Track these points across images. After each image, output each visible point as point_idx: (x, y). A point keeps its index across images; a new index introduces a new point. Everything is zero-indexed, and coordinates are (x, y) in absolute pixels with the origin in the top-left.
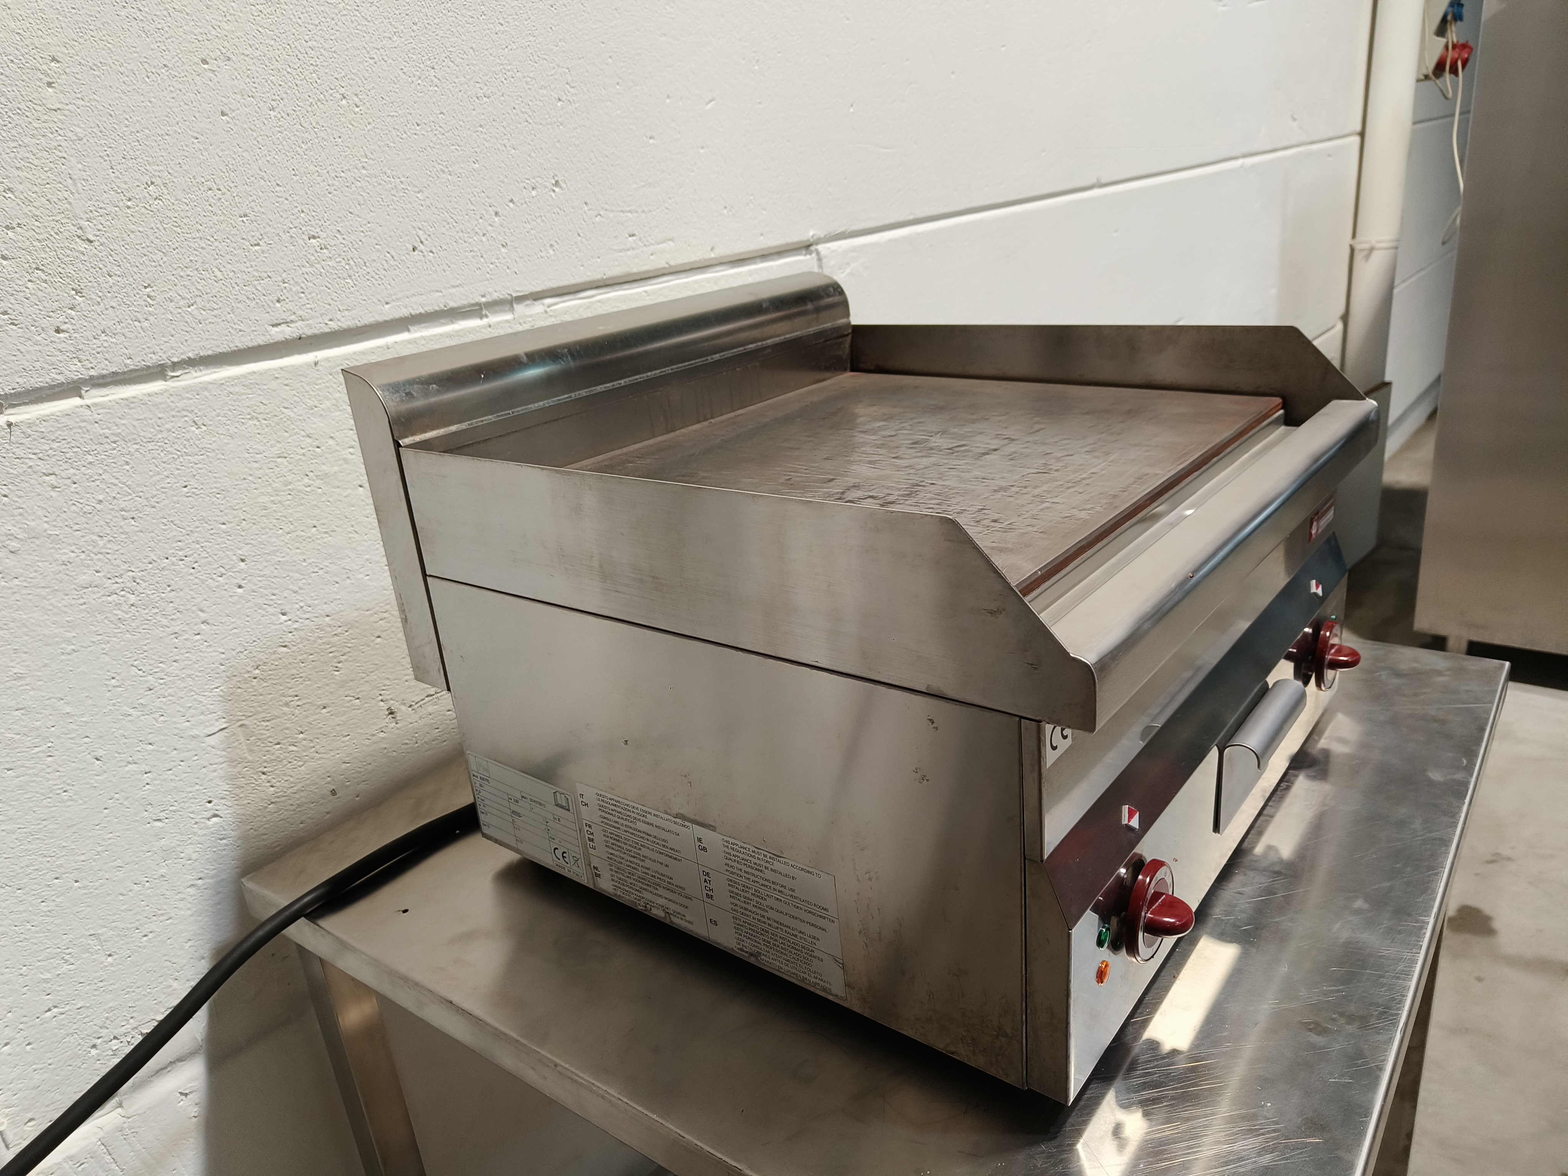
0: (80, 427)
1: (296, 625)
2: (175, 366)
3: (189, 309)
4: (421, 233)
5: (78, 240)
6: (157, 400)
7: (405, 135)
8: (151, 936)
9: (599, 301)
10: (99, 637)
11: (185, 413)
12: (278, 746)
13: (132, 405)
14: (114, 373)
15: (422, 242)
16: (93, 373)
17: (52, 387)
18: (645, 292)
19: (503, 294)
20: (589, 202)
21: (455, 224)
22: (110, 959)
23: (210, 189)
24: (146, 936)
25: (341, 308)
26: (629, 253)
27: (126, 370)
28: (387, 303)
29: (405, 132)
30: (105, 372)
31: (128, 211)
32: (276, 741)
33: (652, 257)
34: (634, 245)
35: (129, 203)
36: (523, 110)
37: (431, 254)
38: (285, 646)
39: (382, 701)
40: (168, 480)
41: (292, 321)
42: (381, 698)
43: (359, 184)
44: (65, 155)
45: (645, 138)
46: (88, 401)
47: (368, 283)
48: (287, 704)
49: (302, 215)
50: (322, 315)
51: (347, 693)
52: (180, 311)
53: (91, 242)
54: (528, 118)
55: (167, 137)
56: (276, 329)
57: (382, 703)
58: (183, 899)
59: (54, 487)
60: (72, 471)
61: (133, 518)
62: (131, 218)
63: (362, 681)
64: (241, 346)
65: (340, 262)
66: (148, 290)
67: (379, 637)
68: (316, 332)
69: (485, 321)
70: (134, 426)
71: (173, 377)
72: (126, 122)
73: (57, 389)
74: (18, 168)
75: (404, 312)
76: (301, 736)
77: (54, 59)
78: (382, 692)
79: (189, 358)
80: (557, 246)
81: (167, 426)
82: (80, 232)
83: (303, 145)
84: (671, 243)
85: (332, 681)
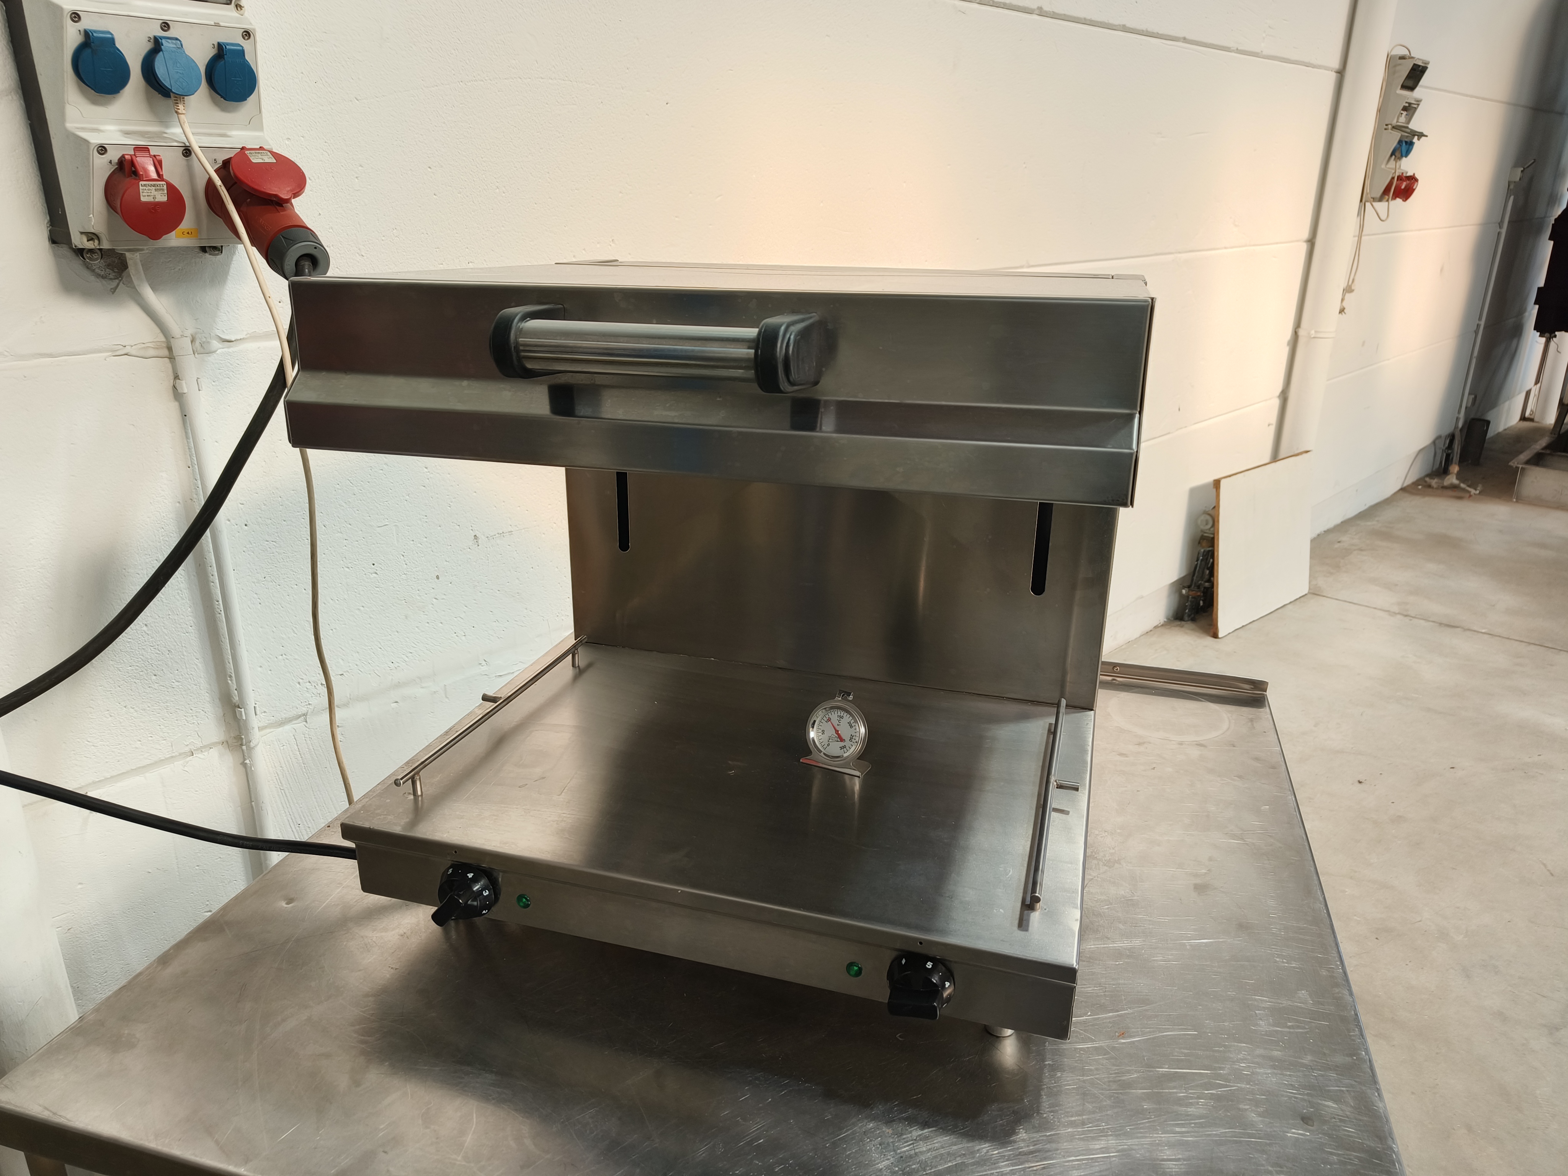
1: (432, 476)
5: (357, 255)
23: (423, 233)
29: (528, 208)
31: (382, 242)
35: (383, 238)
38: (424, 486)
39: (472, 530)
42: (471, 528)
44: (358, 213)
48: (420, 520)
49: (467, 250)
55: (406, 206)
57: (471, 532)
62: (383, 246)
67: (475, 492)
72: (388, 197)
74: (337, 218)
77: (361, 166)
83: (472, 213)
85: (446, 512)
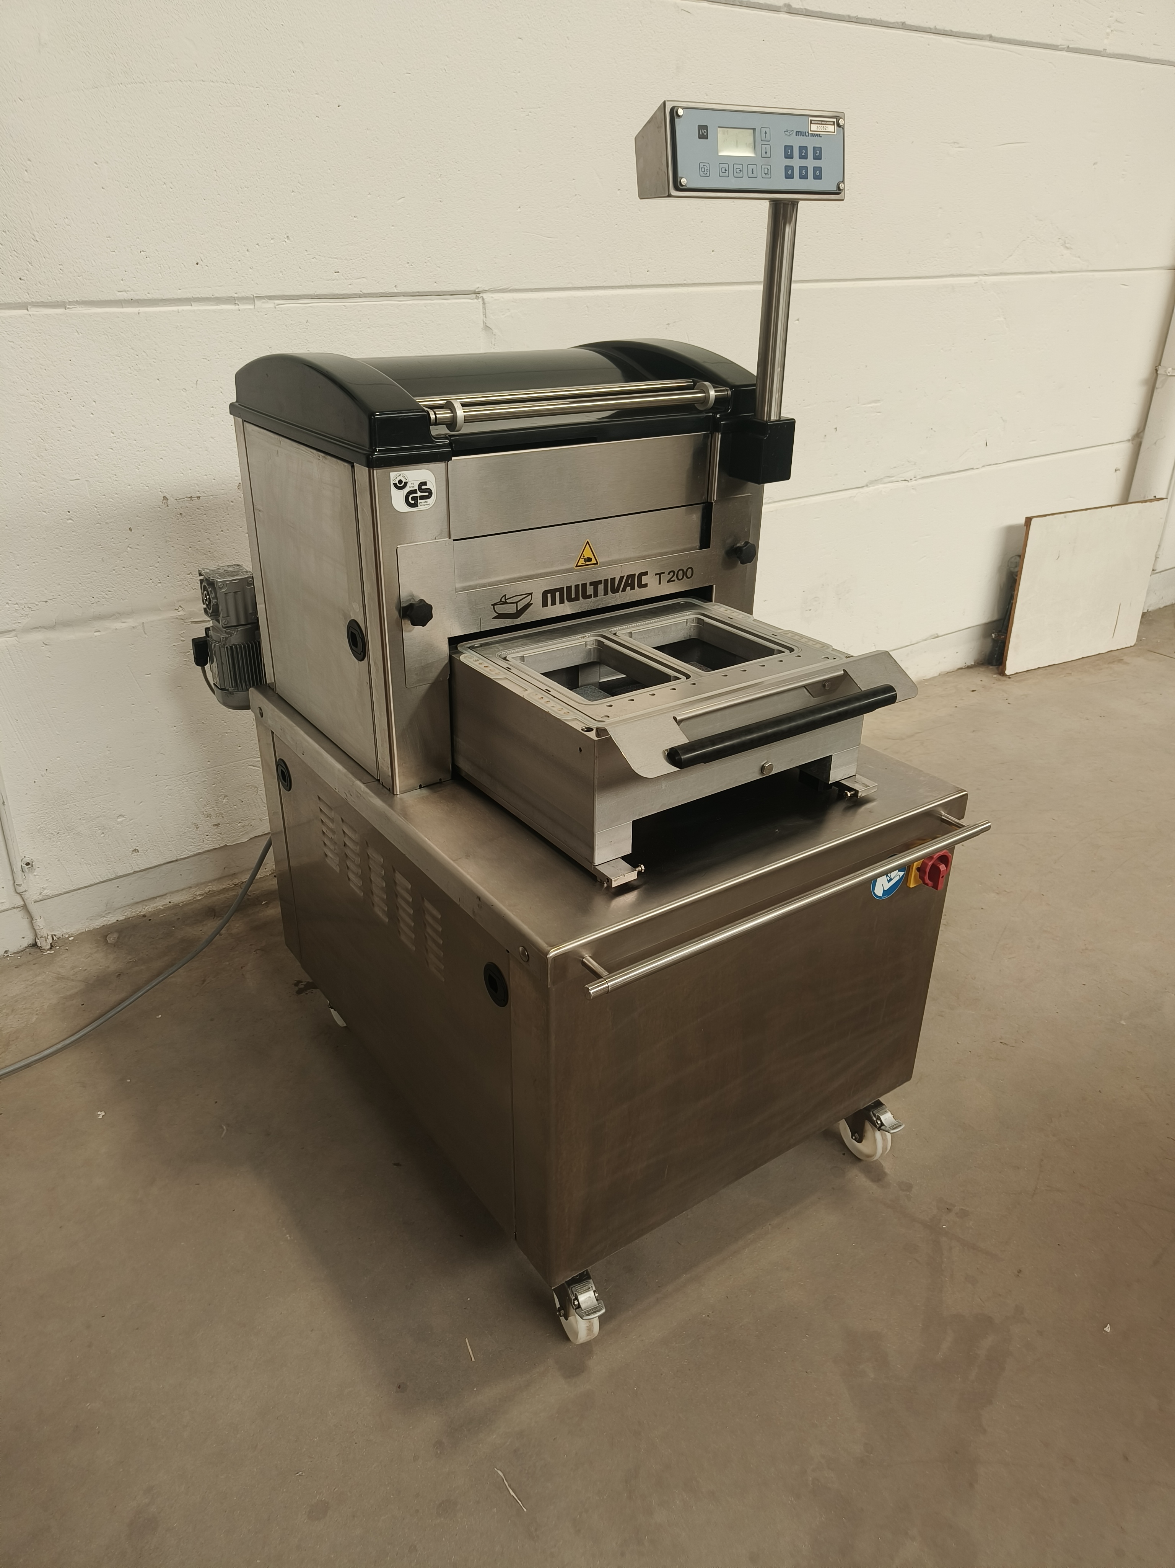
0: (26, 324)
1: (118, 440)
3: (79, 278)
4: (201, 255)
5: (32, 240)
7: (196, 205)
8: (37, 564)
9: (311, 307)
10: (26, 419)
12: (104, 497)
13: (49, 318)
15: (202, 260)
17: (15, 303)
18: (344, 306)
19: (249, 294)
20: (308, 250)
21: (222, 253)
22: (18, 567)
24: (34, 563)
25: (154, 288)
26: (333, 282)
27: (48, 301)
28: (180, 289)
30: (38, 301)
31: (55, 230)
32: (104, 494)
33: (350, 286)
34: (337, 278)
37: (206, 267)
38: (112, 449)
39: (161, 491)
40: (63, 355)
41: (128, 291)
42: (160, 490)
43: (169, 227)
45: (350, 216)
46: (30, 313)
47: (170, 278)
48: (110, 478)
49: (138, 239)
50: (144, 290)
51: (142, 482)
52: (74, 278)
54: (272, 201)
56: (120, 293)
57: (160, 493)
58: (52, 553)
60: (21, 342)
61: (45, 369)
63: (151, 478)
65: (156, 265)
67: (162, 458)
68: (140, 298)
69: (237, 306)
70: (49, 327)
71: (69, 308)
73: (18, 305)
75: (189, 295)
76: (116, 495)
78: (161, 488)
79: (77, 300)
80: (285, 273)
82: (33, 237)
85: (135, 473)
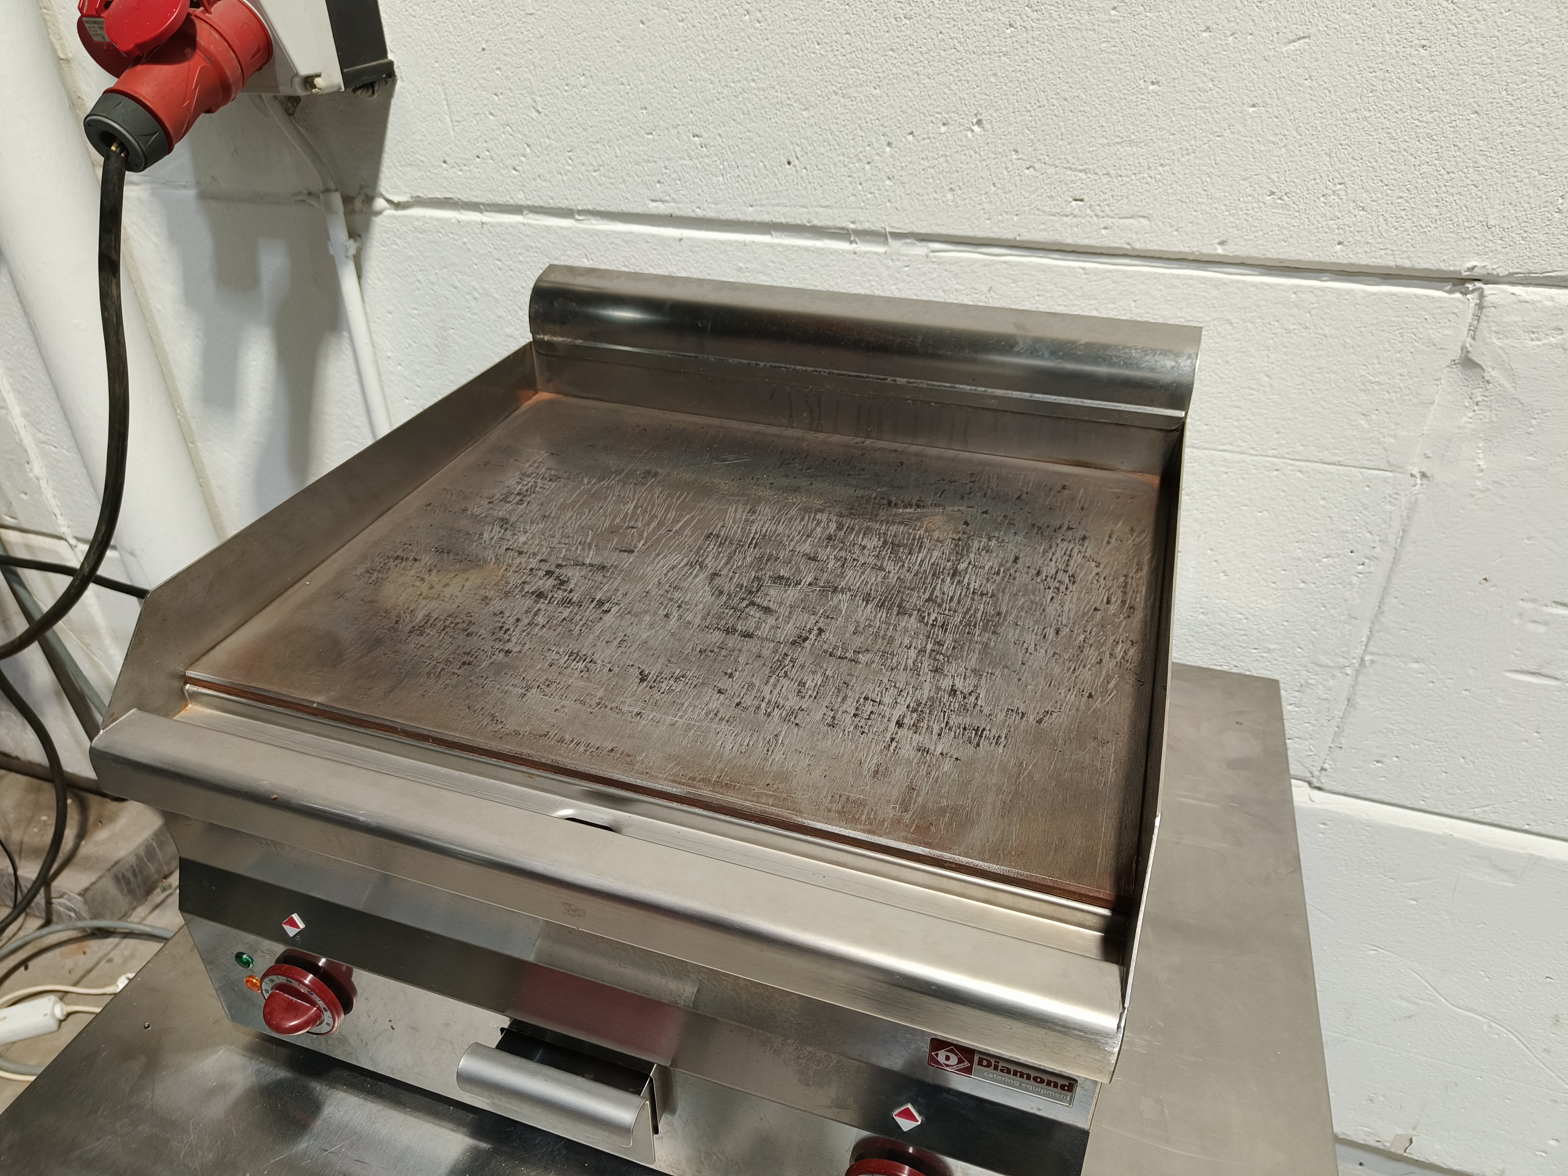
2: (580, 212)
6: (565, 233)
11: (580, 247)
14: (542, 207)
16: (529, 203)
23: (623, 84)
36: (952, 35)
53: (540, 112)
59: (500, 269)
62: (566, 99)
64: (625, 210)
66: (570, 154)
81: (569, 253)
84: (1144, 221)
